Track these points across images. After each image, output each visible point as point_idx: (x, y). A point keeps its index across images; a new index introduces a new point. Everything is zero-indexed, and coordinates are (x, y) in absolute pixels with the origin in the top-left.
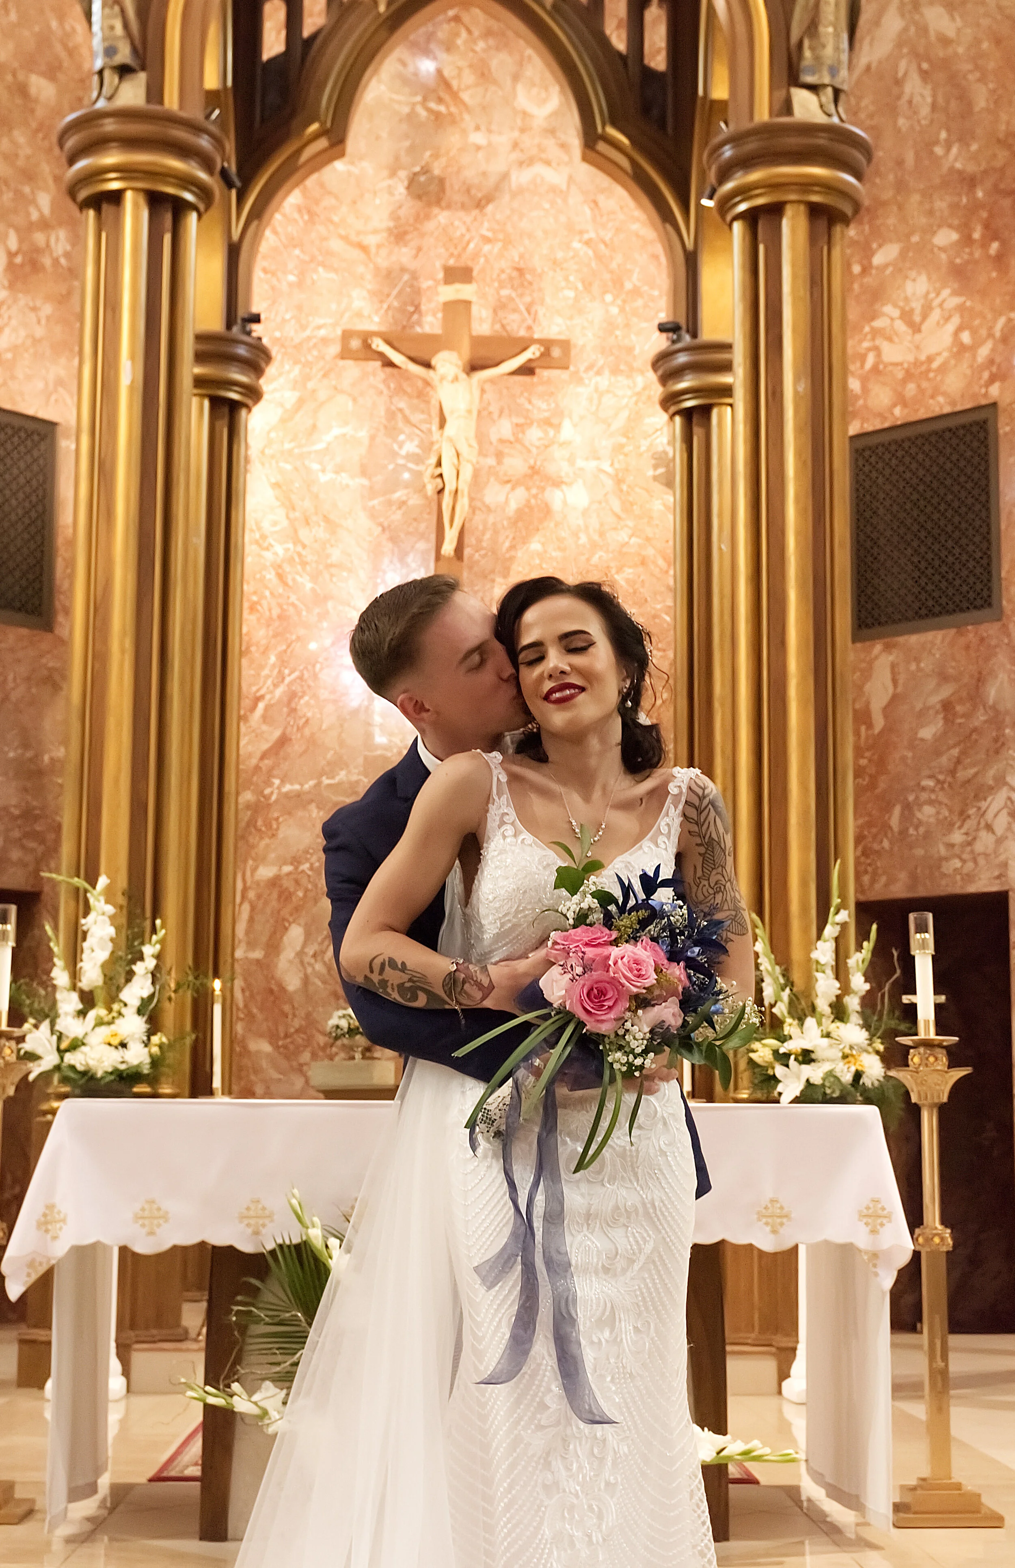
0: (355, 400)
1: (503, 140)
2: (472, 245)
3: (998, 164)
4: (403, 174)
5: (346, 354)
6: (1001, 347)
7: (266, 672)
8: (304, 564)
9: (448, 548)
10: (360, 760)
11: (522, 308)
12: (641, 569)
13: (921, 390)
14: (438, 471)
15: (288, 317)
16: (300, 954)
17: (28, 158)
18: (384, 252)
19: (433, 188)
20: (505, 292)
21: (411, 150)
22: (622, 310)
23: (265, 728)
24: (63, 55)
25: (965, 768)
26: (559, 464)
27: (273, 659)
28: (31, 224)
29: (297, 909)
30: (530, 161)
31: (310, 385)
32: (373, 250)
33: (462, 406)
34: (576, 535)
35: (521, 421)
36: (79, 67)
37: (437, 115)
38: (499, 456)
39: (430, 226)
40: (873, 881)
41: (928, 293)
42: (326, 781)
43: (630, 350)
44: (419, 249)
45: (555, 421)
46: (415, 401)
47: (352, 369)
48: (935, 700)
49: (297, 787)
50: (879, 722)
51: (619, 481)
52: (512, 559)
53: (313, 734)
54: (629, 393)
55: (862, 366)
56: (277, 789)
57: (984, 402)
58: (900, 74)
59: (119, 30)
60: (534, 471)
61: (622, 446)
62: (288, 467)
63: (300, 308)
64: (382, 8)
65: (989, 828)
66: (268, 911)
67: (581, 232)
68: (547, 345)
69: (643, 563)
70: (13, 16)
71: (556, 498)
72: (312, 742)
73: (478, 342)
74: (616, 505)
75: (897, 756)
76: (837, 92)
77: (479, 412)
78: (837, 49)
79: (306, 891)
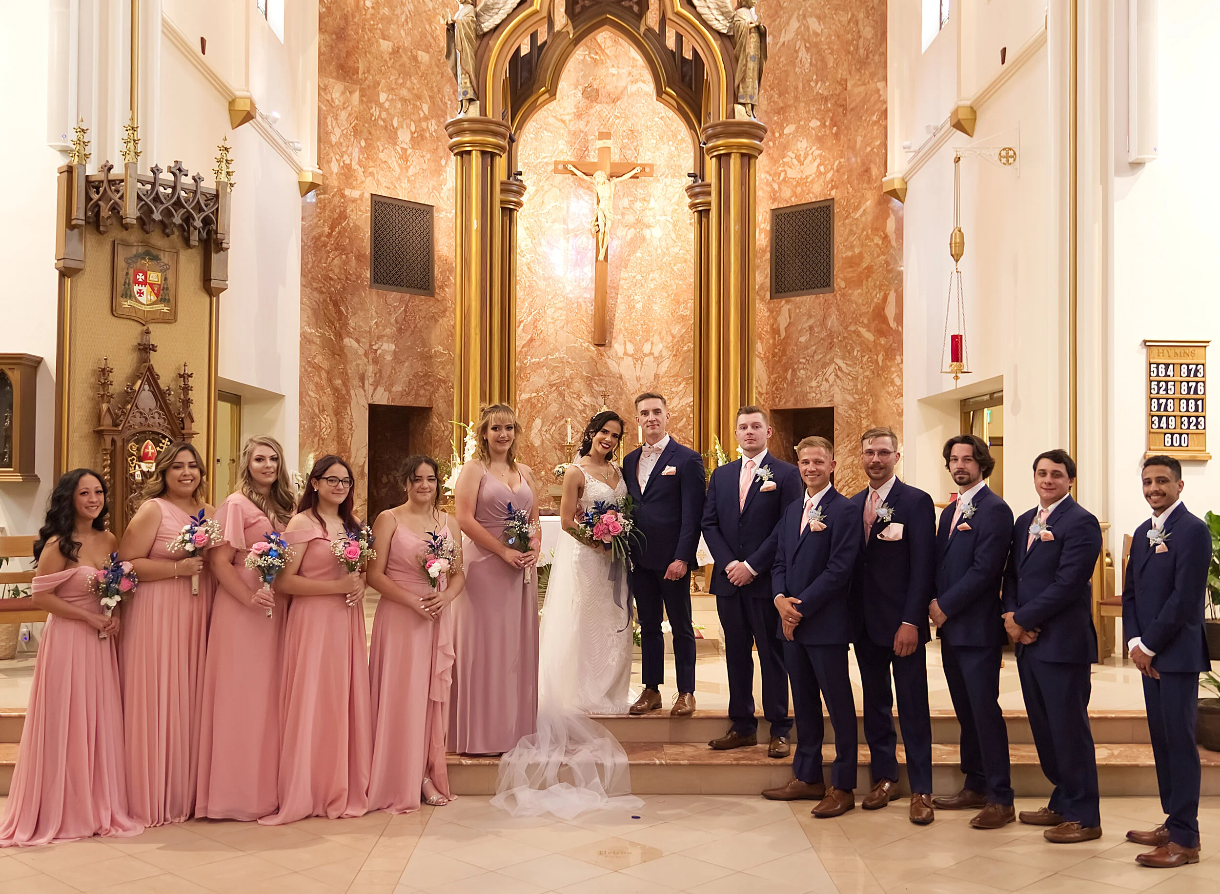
0: (560, 190)
1: (624, 71)
2: (611, 120)
3: (837, 92)
4: (580, 88)
5: (556, 171)
6: (836, 174)
7: (524, 310)
8: (539, 263)
9: (601, 257)
10: (564, 348)
11: (632, 148)
12: (683, 264)
13: (803, 191)
14: (596, 223)
15: (531, 153)
16: (540, 430)
17: (418, 89)
18: (572, 123)
19: (594, 94)
20: (625, 141)
21: (584, 76)
22: (676, 148)
23: (523, 334)
24: (432, 40)
25: (817, 355)
26: (649, 219)
27: (527, 305)
28: (420, 119)
29: (538, 412)
30: (636, 81)
31: (541, 184)
32: (568, 123)
33: (607, 195)
34: (656, 249)
35: (633, 199)
36: (439, 46)
37: (595, 60)
38: (623, 214)
39: (592, 111)
40: (780, 401)
41: (807, 148)
42: (550, 357)
43: (680, 166)
44: (588, 122)
45: (647, 199)
46: (586, 191)
47: (559, 177)
48: (806, 325)
49: (538, 360)
50: (783, 334)
51: (675, 226)
52: (629, 260)
53: (544, 337)
54: (679, 186)
55: (779, 178)
56: (529, 360)
57: (829, 198)
58: (797, 48)
59: (468, 84)
60: (638, 221)
61: (677, 210)
62: (532, 220)
63: (536, 149)
64: (571, 36)
65: (827, 380)
66: (526, 412)
67: (659, 113)
68: (644, 167)
69: (685, 261)
70: (410, 25)
71: (647, 233)
72: (544, 339)
73: (613, 165)
74: (674, 236)
75: (790, 348)
76: (753, 106)
77: (614, 195)
78: (753, 88)
79: (542, 404)
